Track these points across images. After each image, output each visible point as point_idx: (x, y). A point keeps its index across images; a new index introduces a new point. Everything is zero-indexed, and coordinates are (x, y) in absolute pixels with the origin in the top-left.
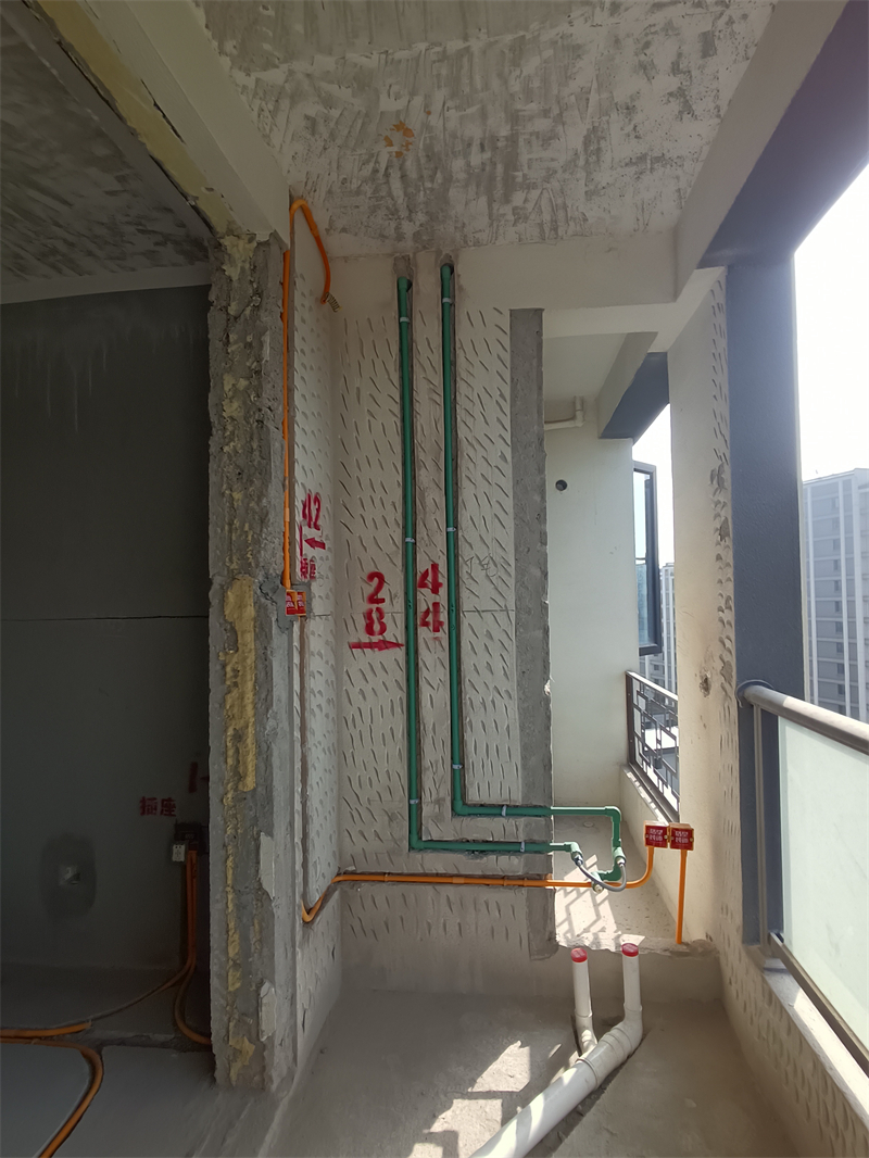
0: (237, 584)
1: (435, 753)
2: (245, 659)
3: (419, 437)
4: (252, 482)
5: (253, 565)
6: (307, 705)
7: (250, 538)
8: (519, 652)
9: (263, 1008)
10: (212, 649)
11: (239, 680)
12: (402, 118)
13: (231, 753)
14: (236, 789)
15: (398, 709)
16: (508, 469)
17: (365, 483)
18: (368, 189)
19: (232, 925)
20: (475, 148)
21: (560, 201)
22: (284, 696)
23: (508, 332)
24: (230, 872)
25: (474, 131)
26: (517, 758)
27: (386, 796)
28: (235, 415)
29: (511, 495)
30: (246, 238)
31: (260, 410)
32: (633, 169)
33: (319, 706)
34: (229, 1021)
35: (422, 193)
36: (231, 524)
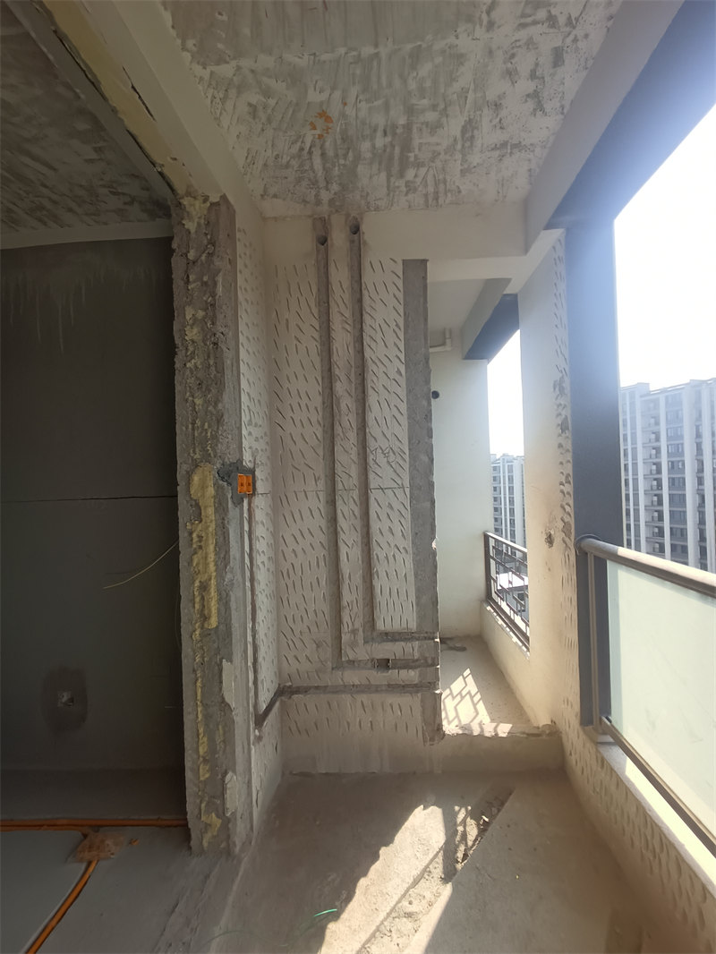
0: (199, 471)
1: (351, 595)
2: (208, 527)
3: (335, 357)
4: (210, 391)
5: (212, 455)
6: (255, 562)
7: (209, 434)
8: (413, 518)
9: (228, 791)
10: (180, 520)
11: (202, 544)
12: (324, 108)
13: (197, 600)
14: (202, 627)
15: (322, 563)
16: (403, 381)
17: (294, 393)
18: (295, 163)
19: (201, 730)
20: (379, 133)
21: (441, 177)
22: (238, 556)
23: (401, 276)
24: (199, 691)
25: (380, 120)
26: (413, 598)
27: (314, 629)
28: (195, 338)
29: (405, 401)
30: (201, 199)
31: (215, 334)
32: (497, 153)
33: (263, 563)
34: (201, 802)
35: (337, 168)
36: (193, 424)
